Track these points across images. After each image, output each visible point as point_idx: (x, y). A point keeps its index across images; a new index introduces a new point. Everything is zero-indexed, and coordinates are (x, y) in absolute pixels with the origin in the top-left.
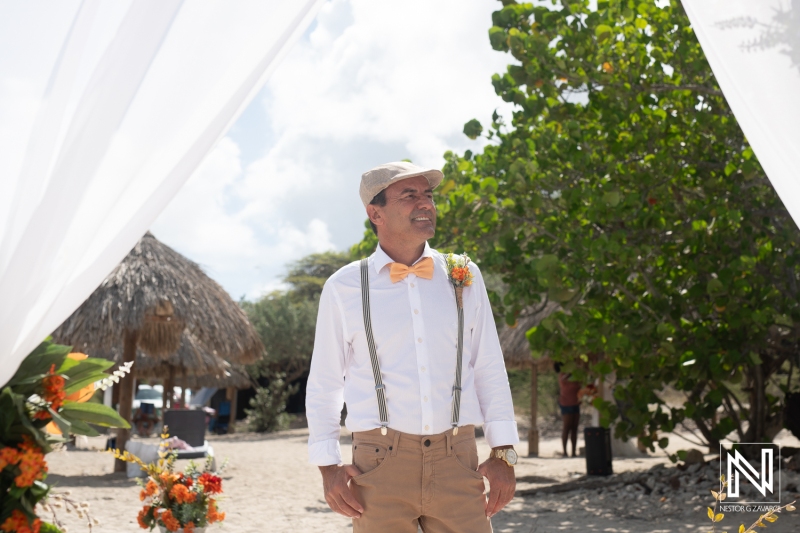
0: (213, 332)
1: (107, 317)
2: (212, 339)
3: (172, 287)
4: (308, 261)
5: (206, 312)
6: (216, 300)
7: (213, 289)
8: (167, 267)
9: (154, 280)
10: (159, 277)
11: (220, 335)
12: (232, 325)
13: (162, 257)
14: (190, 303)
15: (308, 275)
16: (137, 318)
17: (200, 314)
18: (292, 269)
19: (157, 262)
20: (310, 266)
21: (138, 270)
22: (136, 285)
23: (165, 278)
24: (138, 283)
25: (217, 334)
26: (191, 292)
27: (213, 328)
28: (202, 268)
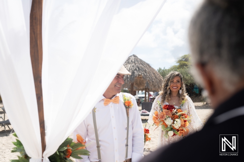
0: (153, 83)
1: (125, 79)
2: (153, 84)
3: (142, 71)
4: (183, 57)
5: (151, 77)
6: (154, 74)
7: (153, 71)
8: (141, 65)
9: (137, 69)
10: (139, 68)
11: (155, 83)
12: (158, 81)
13: (139, 62)
14: (147, 75)
15: (183, 61)
16: (133, 79)
17: (149, 78)
18: (179, 59)
19: (138, 64)
20: (184, 58)
21: (133, 66)
22: (132, 71)
23: (140, 68)
24: (133, 70)
25: (154, 83)
26: (147, 72)
27: (153, 81)
28: (150, 65)
